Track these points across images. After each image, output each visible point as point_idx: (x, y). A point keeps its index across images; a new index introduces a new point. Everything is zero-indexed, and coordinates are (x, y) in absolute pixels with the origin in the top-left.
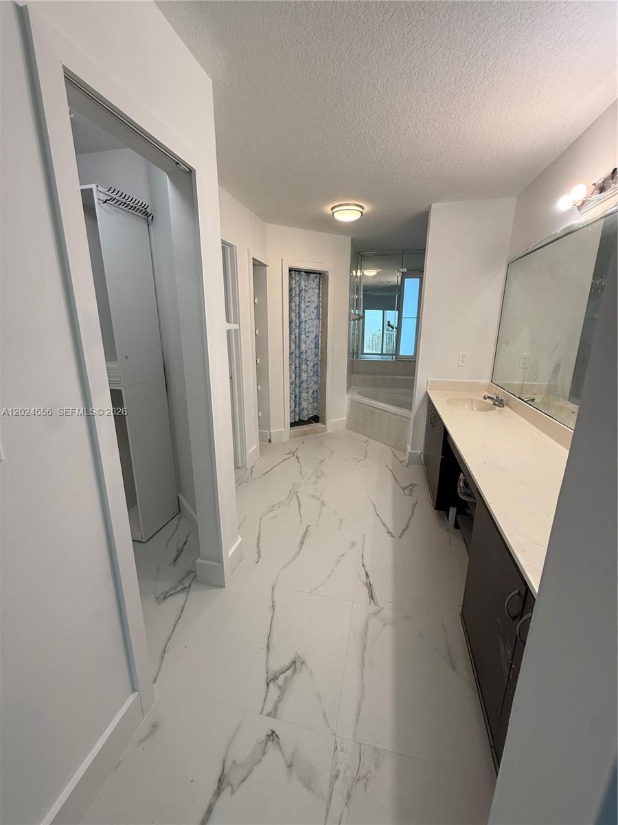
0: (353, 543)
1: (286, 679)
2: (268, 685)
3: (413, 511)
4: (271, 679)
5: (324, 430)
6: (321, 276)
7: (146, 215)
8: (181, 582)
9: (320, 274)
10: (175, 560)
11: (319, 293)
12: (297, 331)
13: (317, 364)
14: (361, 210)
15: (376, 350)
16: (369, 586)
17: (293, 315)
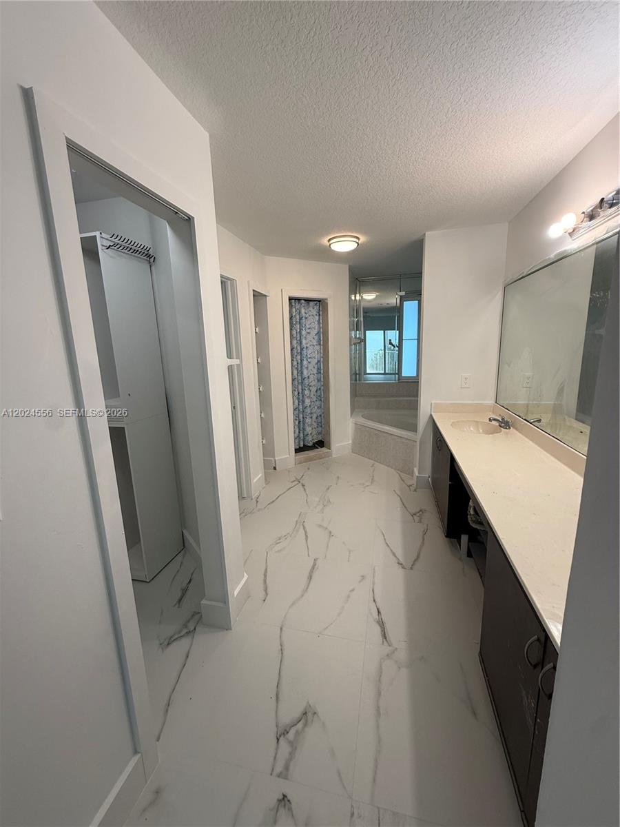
0: (363, 576)
1: (297, 733)
2: (278, 740)
3: (424, 540)
4: (282, 734)
5: (329, 455)
6: (321, 303)
7: (148, 257)
8: (185, 626)
9: (320, 301)
10: (180, 601)
11: (319, 319)
12: (299, 357)
13: (320, 389)
14: (357, 241)
15: (378, 369)
16: (381, 624)
17: (295, 342)
